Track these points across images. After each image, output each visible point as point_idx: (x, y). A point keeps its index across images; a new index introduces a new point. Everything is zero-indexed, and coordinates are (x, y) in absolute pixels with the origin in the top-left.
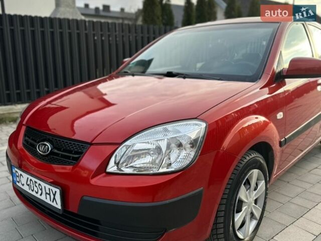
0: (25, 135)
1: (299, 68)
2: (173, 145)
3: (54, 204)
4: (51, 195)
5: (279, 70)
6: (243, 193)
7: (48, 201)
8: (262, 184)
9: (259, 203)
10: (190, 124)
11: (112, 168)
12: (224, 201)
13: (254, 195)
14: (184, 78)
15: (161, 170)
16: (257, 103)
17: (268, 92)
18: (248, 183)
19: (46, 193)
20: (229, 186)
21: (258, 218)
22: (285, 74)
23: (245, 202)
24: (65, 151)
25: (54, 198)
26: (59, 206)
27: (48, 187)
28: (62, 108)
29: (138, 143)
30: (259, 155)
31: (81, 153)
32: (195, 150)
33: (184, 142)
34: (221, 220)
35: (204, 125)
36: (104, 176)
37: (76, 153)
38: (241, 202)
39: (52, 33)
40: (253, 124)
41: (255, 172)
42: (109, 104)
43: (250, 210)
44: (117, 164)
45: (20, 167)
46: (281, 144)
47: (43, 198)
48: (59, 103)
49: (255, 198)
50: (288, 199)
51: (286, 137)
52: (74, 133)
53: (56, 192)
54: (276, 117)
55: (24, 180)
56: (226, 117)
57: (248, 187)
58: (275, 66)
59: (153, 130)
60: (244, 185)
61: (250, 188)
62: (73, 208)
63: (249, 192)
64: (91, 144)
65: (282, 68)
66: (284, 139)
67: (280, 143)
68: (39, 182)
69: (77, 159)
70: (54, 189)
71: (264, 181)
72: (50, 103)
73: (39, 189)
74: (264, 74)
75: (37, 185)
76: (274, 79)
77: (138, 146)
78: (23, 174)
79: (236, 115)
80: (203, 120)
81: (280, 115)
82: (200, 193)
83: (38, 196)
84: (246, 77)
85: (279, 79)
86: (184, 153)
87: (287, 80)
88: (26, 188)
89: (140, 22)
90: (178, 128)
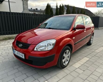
0: (16, 42)
1: (79, 27)
2: (49, 45)
3: (23, 58)
4: (22, 56)
6: (64, 55)
7: (22, 57)
8: (69, 53)
9: (69, 57)
11: (35, 50)
12: (60, 57)
13: (67, 55)
14: (53, 29)
15: (46, 50)
18: (66, 53)
20: (61, 54)
24: (25, 46)
26: (24, 58)
27: (21, 54)
28: (25, 36)
29: (41, 44)
30: (69, 47)
32: (53, 46)
33: (51, 44)
34: (59, 61)
35: (55, 40)
36: (34, 52)
37: (28, 46)
38: (64, 57)
39: (22, 17)
41: (68, 51)
42: (36, 35)
43: (66, 59)
44: (36, 49)
45: (15, 50)
46: (74, 44)
47: (20, 56)
48: (25, 35)
50: (77, 57)
51: (76, 43)
52: (27, 42)
55: (16, 52)
59: (44, 41)
62: (27, 58)
64: (31, 44)
65: (75, 27)
68: (19, 53)
69: (28, 48)
70: (23, 54)
72: (22, 35)
77: (41, 45)
78: (16, 51)
80: (55, 39)
81: (74, 38)
82: (54, 55)
83: (19, 56)
84: (67, 29)
85: (74, 29)
86: (51, 46)
87: (76, 30)
88: (17, 54)
89: (45, 14)
90: (50, 41)
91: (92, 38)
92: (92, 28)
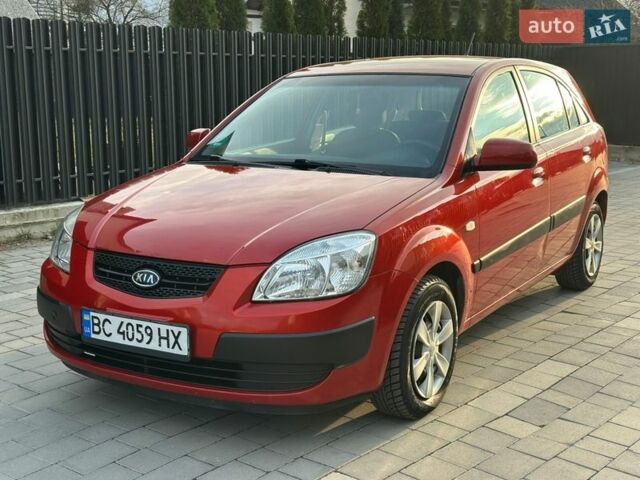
0: (95, 264)
1: (500, 155)
2: (335, 264)
3: (176, 351)
4: (168, 339)
5: (468, 157)
6: (423, 332)
7: (164, 349)
8: (449, 324)
9: (445, 351)
10: (356, 237)
11: (257, 297)
12: (400, 339)
13: (437, 338)
15: (325, 295)
16: (439, 207)
17: (454, 192)
18: (429, 319)
19: (161, 338)
20: (405, 319)
21: (445, 373)
22: (476, 164)
23: (426, 345)
25: (176, 342)
26: (185, 352)
27: (165, 327)
29: (285, 265)
30: (440, 281)
31: (213, 280)
32: (364, 269)
33: (348, 260)
34: (397, 363)
35: (373, 238)
36: (250, 307)
37: (204, 280)
38: (420, 344)
40: (433, 240)
41: (439, 305)
43: (432, 358)
46: (474, 269)
47: (154, 346)
49: (439, 343)
51: (482, 259)
53: (179, 333)
54: (465, 227)
55: (111, 328)
56: (393, 232)
57: (429, 325)
58: (463, 150)
60: (424, 320)
61: (432, 326)
62: (200, 354)
63: (431, 333)
64: (227, 267)
65: (472, 156)
66: (478, 261)
67: (473, 266)
68: (146, 324)
70: (176, 329)
71: (451, 321)
73: (145, 335)
74: (446, 166)
75: (142, 330)
76: (461, 173)
78: (111, 318)
79: (405, 230)
80: (371, 232)
81: (471, 226)
82: (371, 324)
83: (142, 345)
84: (420, 169)
85: (467, 171)
86: (349, 274)
87: (480, 172)
88: (116, 339)
90: (342, 242)
91: (595, 233)
92: (586, 159)
